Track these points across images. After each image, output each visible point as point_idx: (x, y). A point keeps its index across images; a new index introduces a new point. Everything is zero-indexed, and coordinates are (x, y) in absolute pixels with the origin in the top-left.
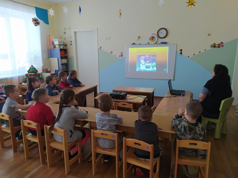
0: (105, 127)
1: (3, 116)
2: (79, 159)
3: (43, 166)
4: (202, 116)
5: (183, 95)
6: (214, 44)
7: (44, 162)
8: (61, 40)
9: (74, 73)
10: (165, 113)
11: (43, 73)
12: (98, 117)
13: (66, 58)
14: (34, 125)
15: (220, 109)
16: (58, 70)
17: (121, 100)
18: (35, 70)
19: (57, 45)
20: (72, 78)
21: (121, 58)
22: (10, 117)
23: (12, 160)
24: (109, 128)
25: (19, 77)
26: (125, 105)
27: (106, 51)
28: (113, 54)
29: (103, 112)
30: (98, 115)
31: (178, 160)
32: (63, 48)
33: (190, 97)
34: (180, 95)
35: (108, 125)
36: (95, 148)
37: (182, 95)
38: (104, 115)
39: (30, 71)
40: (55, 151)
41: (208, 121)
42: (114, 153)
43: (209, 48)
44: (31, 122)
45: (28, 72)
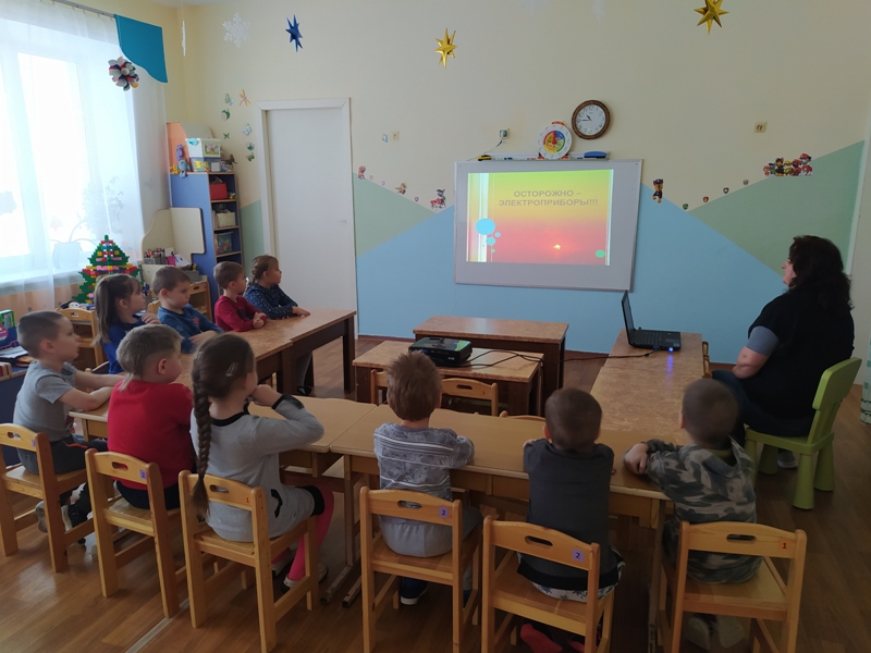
0: (413, 477)
1: (10, 435)
2: (309, 595)
3: (172, 624)
4: (746, 426)
5: (677, 350)
6: (778, 160)
7: (177, 611)
8: (212, 139)
9: (268, 265)
10: (623, 420)
11: (145, 267)
12: (385, 441)
13: (232, 207)
14: (136, 471)
15: (817, 402)
16: (202, 252)
17: (451, 371)
18: (117, 253)
19: (198, 159)
20: (262, 284)
21: (437, 210)
22: (40, 440)
23: (53, 603)
24: (427, 481)
25: (56, 280)
26: (470, 388)
27: (384, 183)
28: (409, 195)
29: (402, 422)
30: (387, 434)
31: (685, 598)
32: (222, 171)
33: (702, 359)
34: (666, 349)
35: (425, 471)
36: (372, 555)
37: (671, 349)
38: (409, 435)
39: (98, 260)
40: (216, 565)
41: (765, 445)
42: (446, 574)
43: (758, 176)
44: (127, 460)
45: (93, 260)
